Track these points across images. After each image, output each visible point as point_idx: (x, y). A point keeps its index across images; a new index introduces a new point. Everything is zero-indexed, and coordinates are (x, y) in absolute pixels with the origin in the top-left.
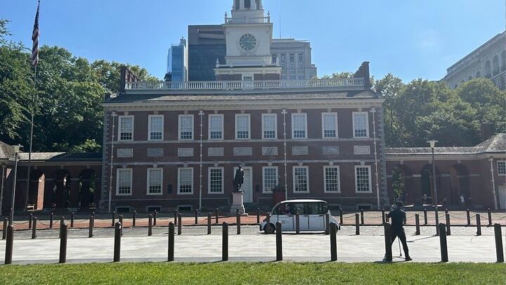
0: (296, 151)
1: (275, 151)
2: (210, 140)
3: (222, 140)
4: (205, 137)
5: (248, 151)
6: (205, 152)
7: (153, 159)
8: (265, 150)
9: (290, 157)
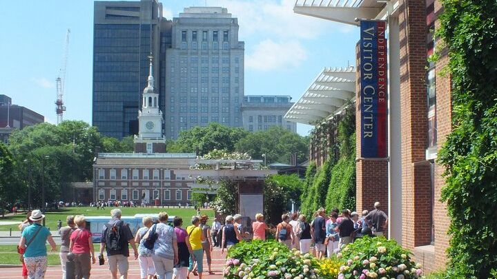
0: (166, 184)
1: (158, 184)
2: (133, 180)
3: (138, 180)
4: (132, 178)
5: (148, 184)
6: (131, 184)
7: (111, 186)
8: (154, 184)
9: (164, 186)
